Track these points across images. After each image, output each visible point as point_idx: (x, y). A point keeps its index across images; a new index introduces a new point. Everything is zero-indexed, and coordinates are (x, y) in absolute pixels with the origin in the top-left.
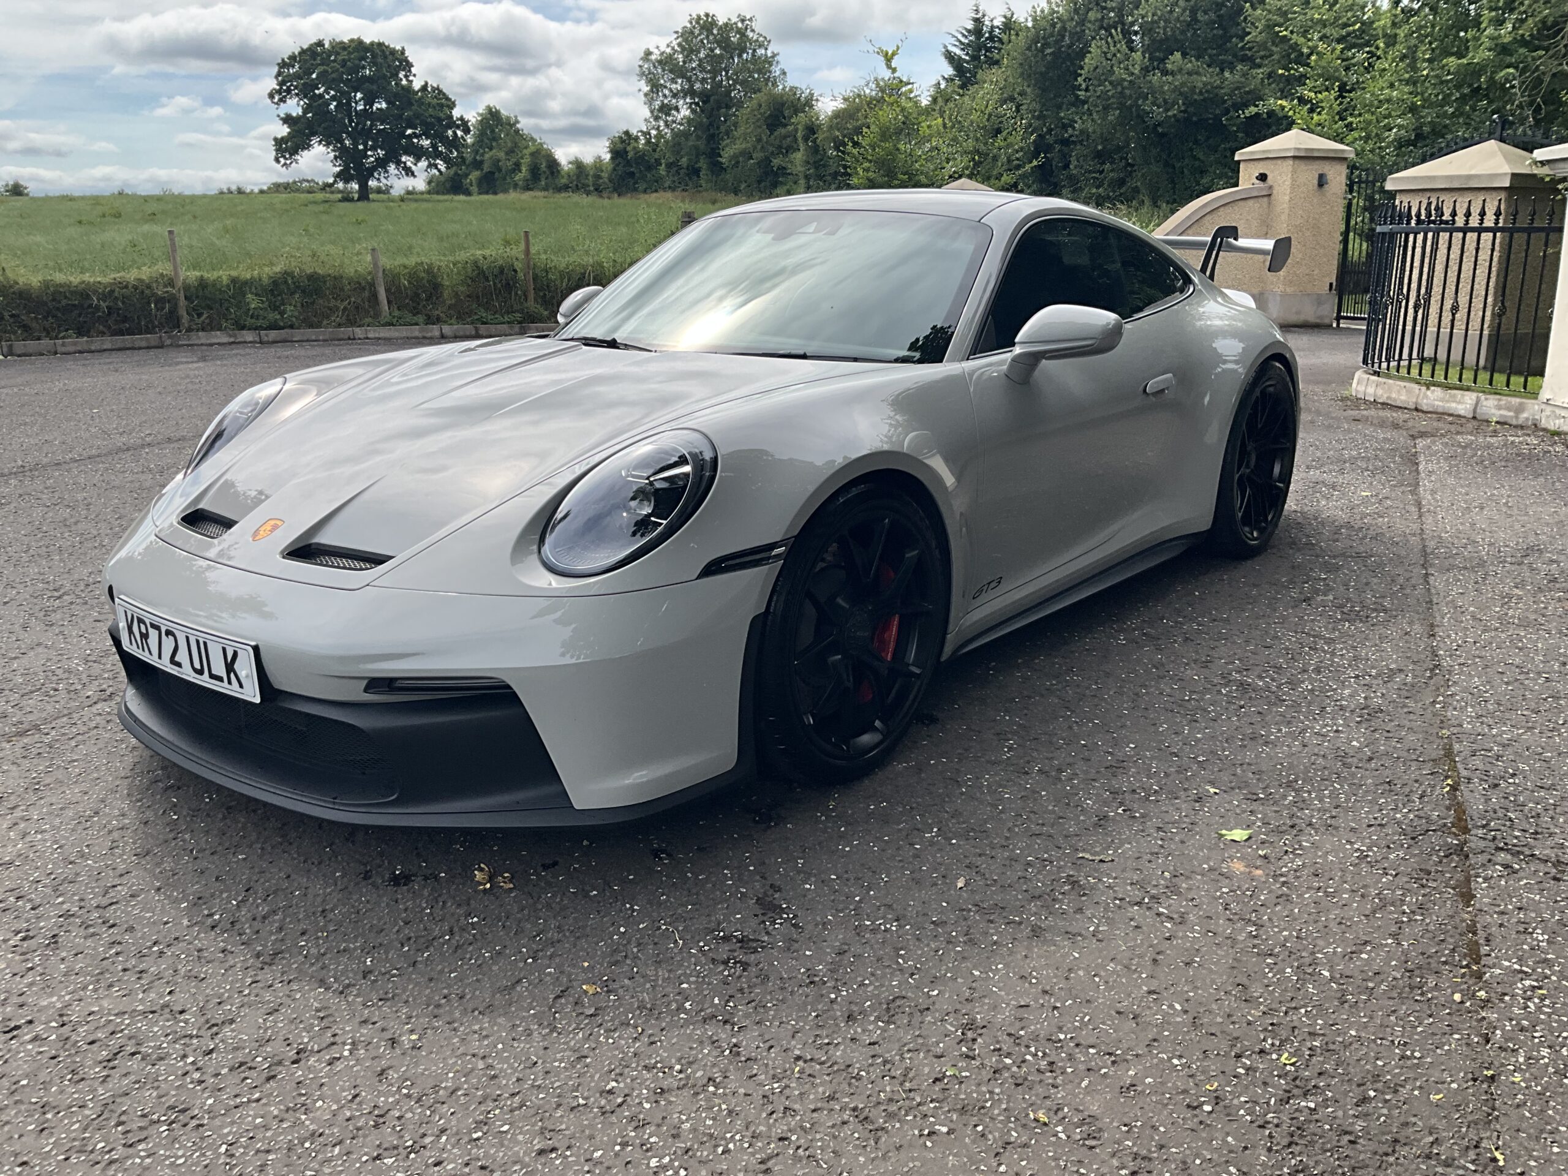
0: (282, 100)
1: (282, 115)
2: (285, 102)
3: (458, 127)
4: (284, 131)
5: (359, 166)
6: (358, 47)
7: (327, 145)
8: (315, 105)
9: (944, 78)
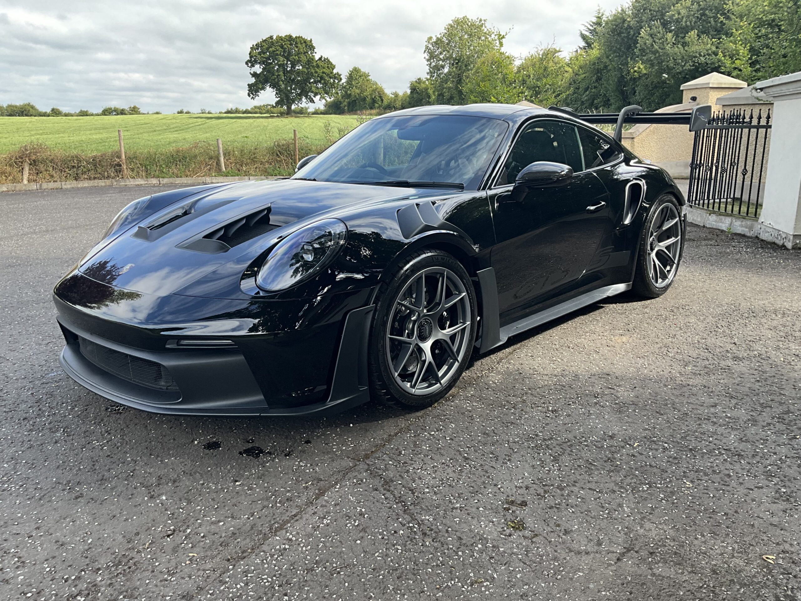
0: (253, 66)
1: (252, 73)
2: (254, 66)
3: (335, 78)
4: (253, 80)
5: (288, 97)
6: (290, 38)
7: (273, 88)
8: (268, 68)
9: (580, 48)
